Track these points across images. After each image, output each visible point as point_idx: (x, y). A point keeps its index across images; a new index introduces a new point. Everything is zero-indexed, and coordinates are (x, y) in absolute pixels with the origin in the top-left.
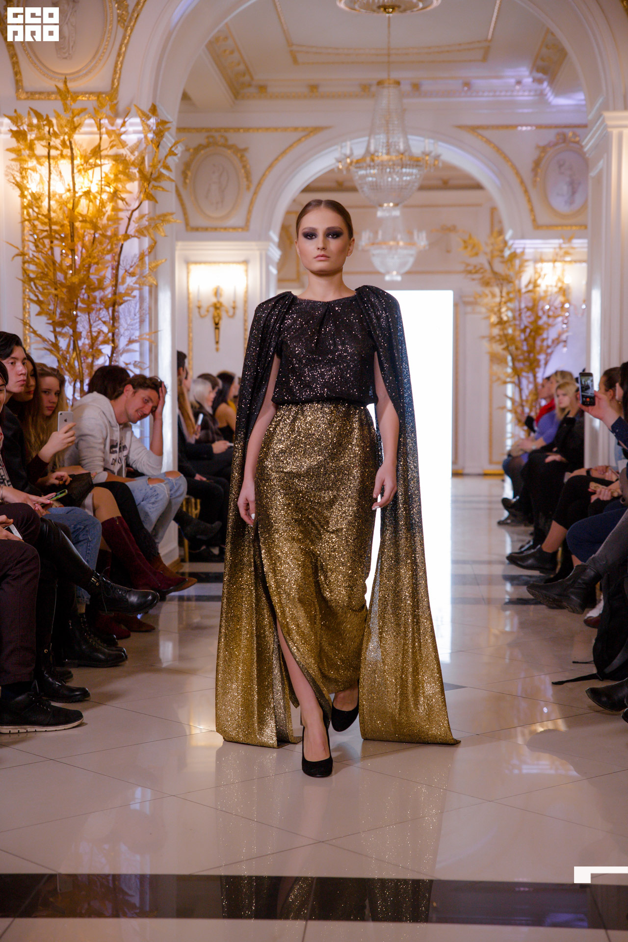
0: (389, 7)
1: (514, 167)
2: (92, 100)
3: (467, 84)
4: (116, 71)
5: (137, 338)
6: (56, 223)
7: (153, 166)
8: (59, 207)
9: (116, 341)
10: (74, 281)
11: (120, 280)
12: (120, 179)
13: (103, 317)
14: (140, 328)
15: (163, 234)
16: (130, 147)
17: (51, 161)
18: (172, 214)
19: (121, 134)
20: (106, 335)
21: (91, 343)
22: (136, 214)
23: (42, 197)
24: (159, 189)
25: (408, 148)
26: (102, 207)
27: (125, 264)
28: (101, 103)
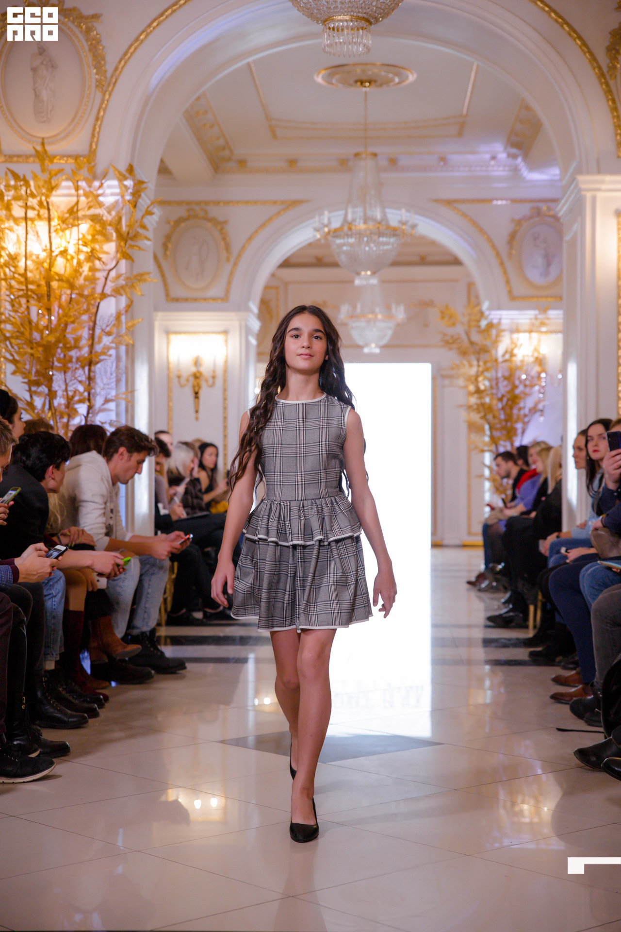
0: (366, 82)
1: (489, 239)
2: (70, 163)
3: (443, 159)
4: (94, 135)
5: (113, 398)
6: (32, 283)
7: (130, 226)
8: (36, 267)
9: (92, 401)
10: (50, 341)
11: (96, 339)
12: (97, 239)
13: (79, 376)
14: (116, 387)
15: (139, 293)
16: (107, 207)
17: (29, 223)
18: (149, 273)
19: (99, 195)
20: (81, 394)
21: (66, 403)
22: (113, 274)
23: (18, 258)
24: (135, 248)
25: (385, 218)
26: (79, 266)
27: (101, 324)
28: (78, 164)
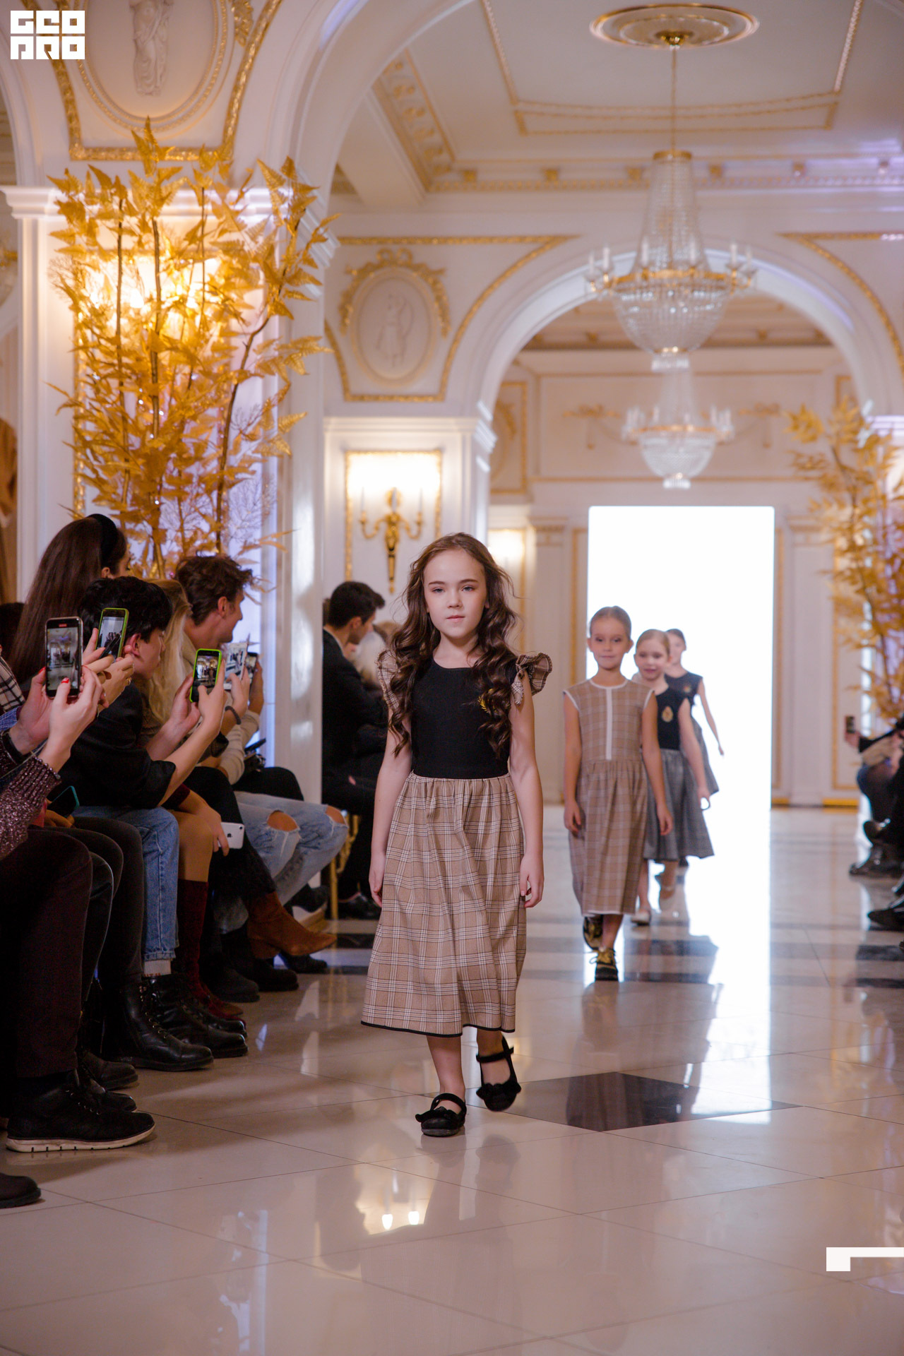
0: (675, 35)
1: (875, 298)
2: (192, 161)
3: (800, 167)
4: (231, 115)
5: (257, 543)
6: (129, 353)
7: (287, 260)
8: (135, 329)
9: (223, 547)
10: (156, 446)
11: (231, 447)
12: (234, 283)
13: (202, 506)
14: (262, 525)
15: (301, 371)
16: (249, 230)
17: (125, 258)
18: (317, 339)
19: (238, 212)
20: (206, 536)
22: (259, 339)
23: (106, 312)
24: (295, 296)
25: (703, 260)
26: (204, 328)
27: (239, 421)
28: (205, 162)
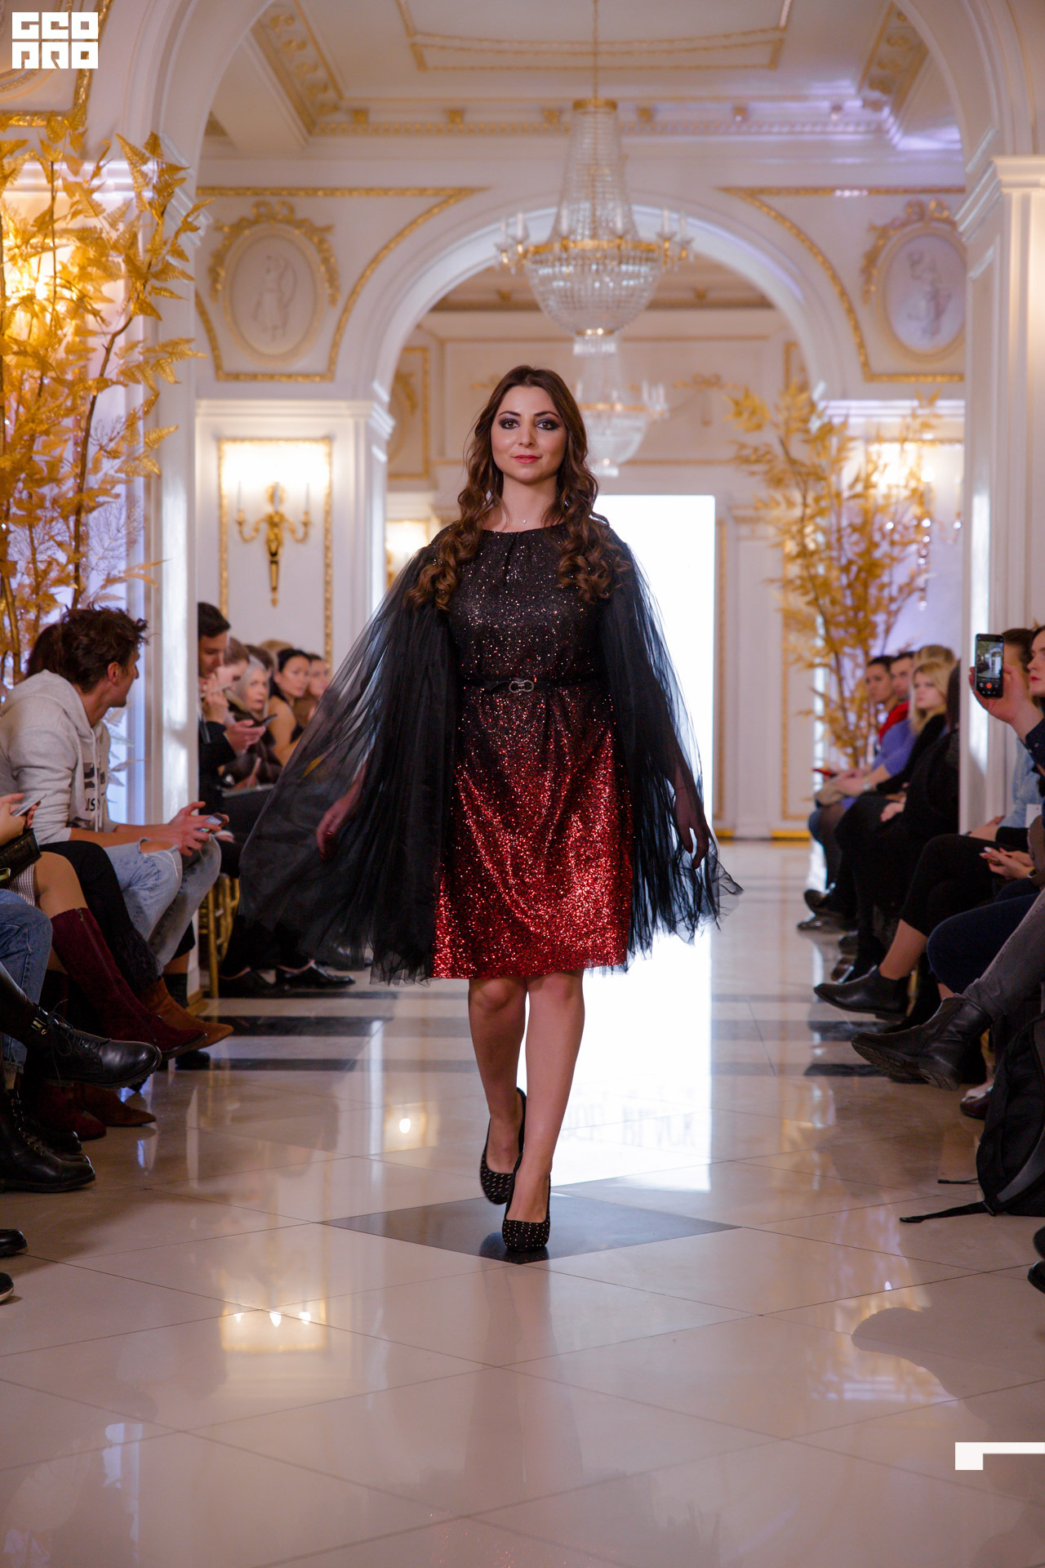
1: (826, 263)
2: (38, 126)
3: (741, 111)
5: (122, 575)
7: (153, 251)
9: (83, 579)
10: (2, 466)
11: (90, 465)
12: (90, 274)
13: (58, 534)
14: (128, 555)
15: (171, 379)
16: (108, 215)
18: (188, 341)
19: (93, 191)
20: (63, 567)
21: (34, 584)
22: (121, 341)
24: (163, 293)
25: (631, 227)
26: (55, 326)
27: (99, 435)
28: (54, 132)
